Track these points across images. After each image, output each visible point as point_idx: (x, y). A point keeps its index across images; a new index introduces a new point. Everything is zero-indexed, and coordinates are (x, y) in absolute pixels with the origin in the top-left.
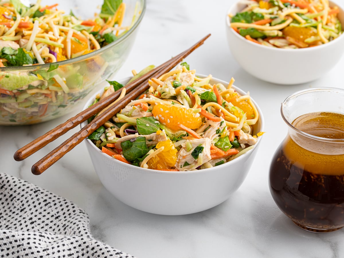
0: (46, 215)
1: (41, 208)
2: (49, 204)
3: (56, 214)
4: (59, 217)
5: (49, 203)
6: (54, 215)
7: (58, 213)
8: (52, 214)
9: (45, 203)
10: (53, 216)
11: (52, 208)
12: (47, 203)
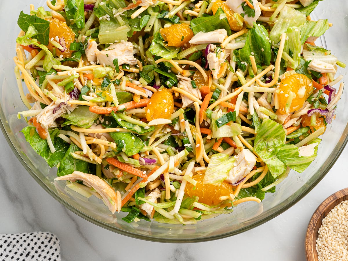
0: (14, 256)
1: (5, 250)
2: (11, 244)
3: (24, 251)
4: (29, 254)
5: (11, 242)
6: (23, 253)
7: (25, 249)
8: (19, 252)
9: (7, 244)
10: (21, 255)
11: (16, 246)
12: (9, 243)
